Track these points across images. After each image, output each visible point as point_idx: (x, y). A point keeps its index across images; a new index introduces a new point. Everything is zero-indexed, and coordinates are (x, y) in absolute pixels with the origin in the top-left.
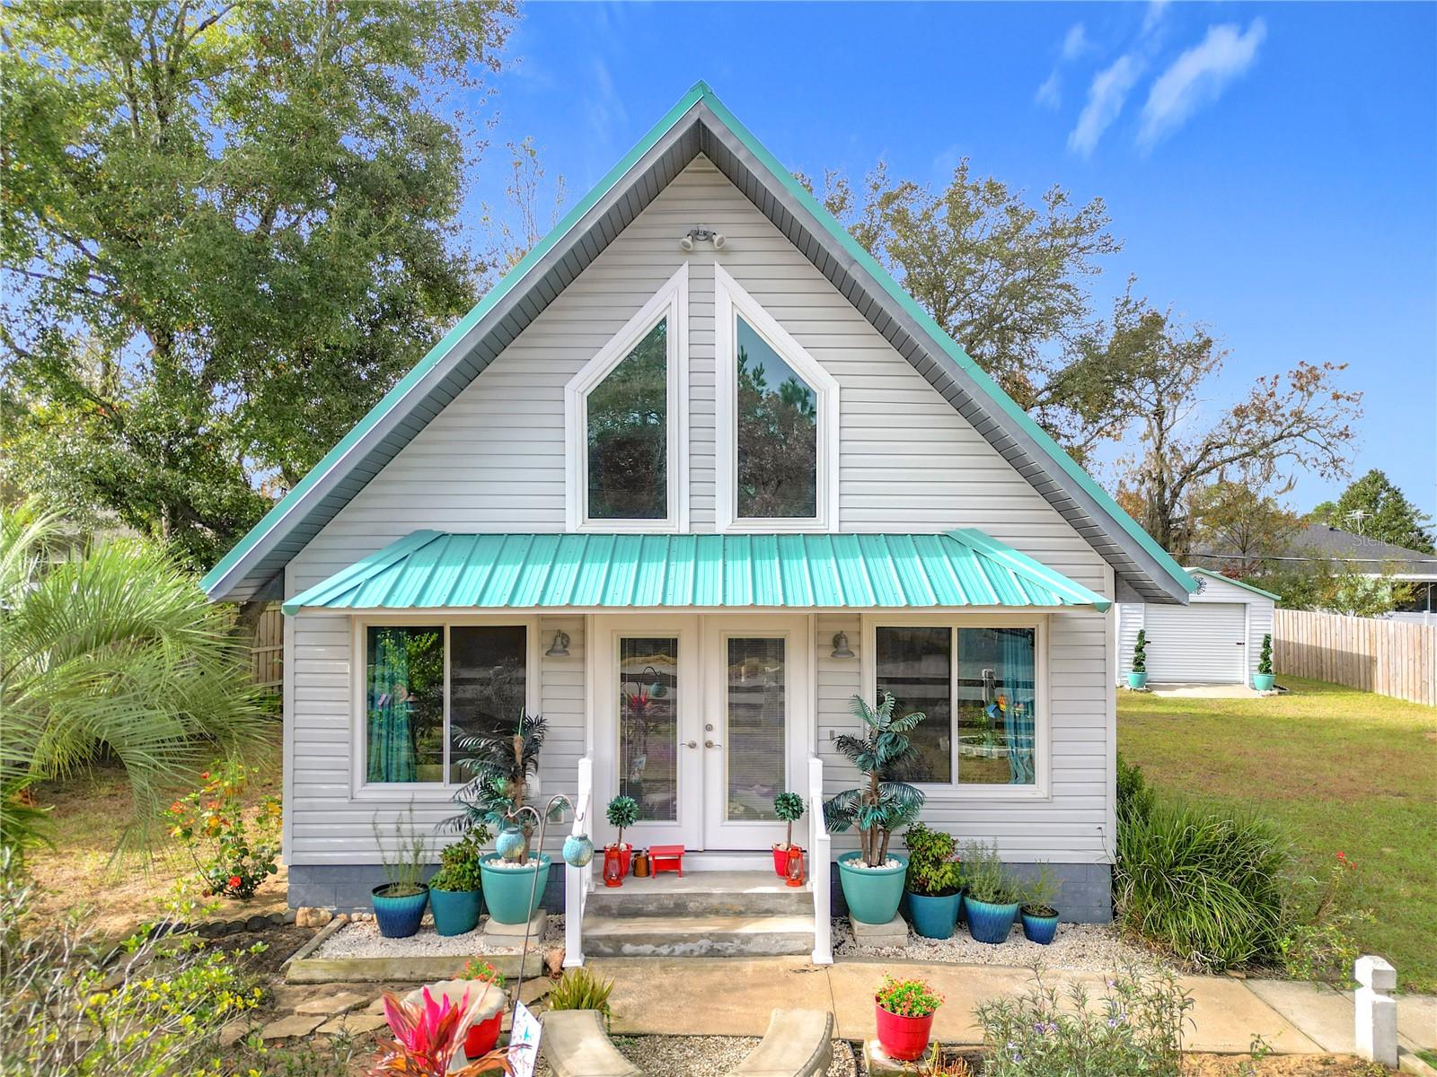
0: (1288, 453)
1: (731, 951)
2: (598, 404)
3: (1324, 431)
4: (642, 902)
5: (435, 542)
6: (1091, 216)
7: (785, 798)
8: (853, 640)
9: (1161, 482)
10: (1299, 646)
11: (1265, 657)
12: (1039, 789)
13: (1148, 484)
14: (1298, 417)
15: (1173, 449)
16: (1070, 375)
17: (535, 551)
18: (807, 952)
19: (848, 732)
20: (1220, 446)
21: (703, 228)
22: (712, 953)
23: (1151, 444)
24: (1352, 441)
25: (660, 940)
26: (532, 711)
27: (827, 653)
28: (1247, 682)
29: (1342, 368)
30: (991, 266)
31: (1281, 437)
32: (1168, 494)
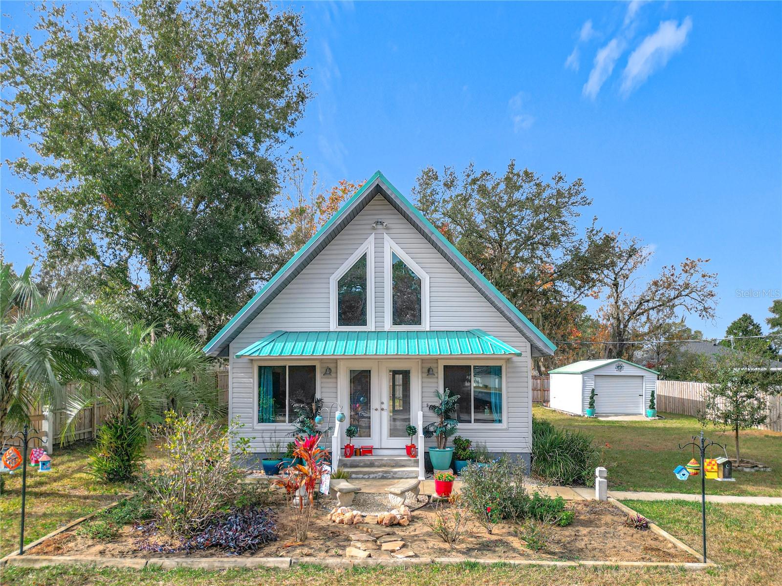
0: (681, 304)
1: (390, 477)
2: (341, 284)
3: (700, 293)
4: (359, 462)
5: (284, 335)
6: (576, 187)
7: (410, 427)
8: (435, 370)
9: (618, 319)
10: (674, 398)
11: (652, 401)
12: (504, 425)
13: (612, 320)
14: (687, 286)
15: (625, 303)
16: (566, 265)
17: (319, 338)
18: (416, 477)
19: (433, 404)
20: (648, 301)
21: (380, 220)
22: (383, 478)
23: (612, 301)
24: (714, 298)
25: (365, 473)
26: (318, 396)
27: (425, 375)
28: (644, 414)
29: (707, 261)
30: (527, 213)
31: (677, 297)
32: (622, 326)
